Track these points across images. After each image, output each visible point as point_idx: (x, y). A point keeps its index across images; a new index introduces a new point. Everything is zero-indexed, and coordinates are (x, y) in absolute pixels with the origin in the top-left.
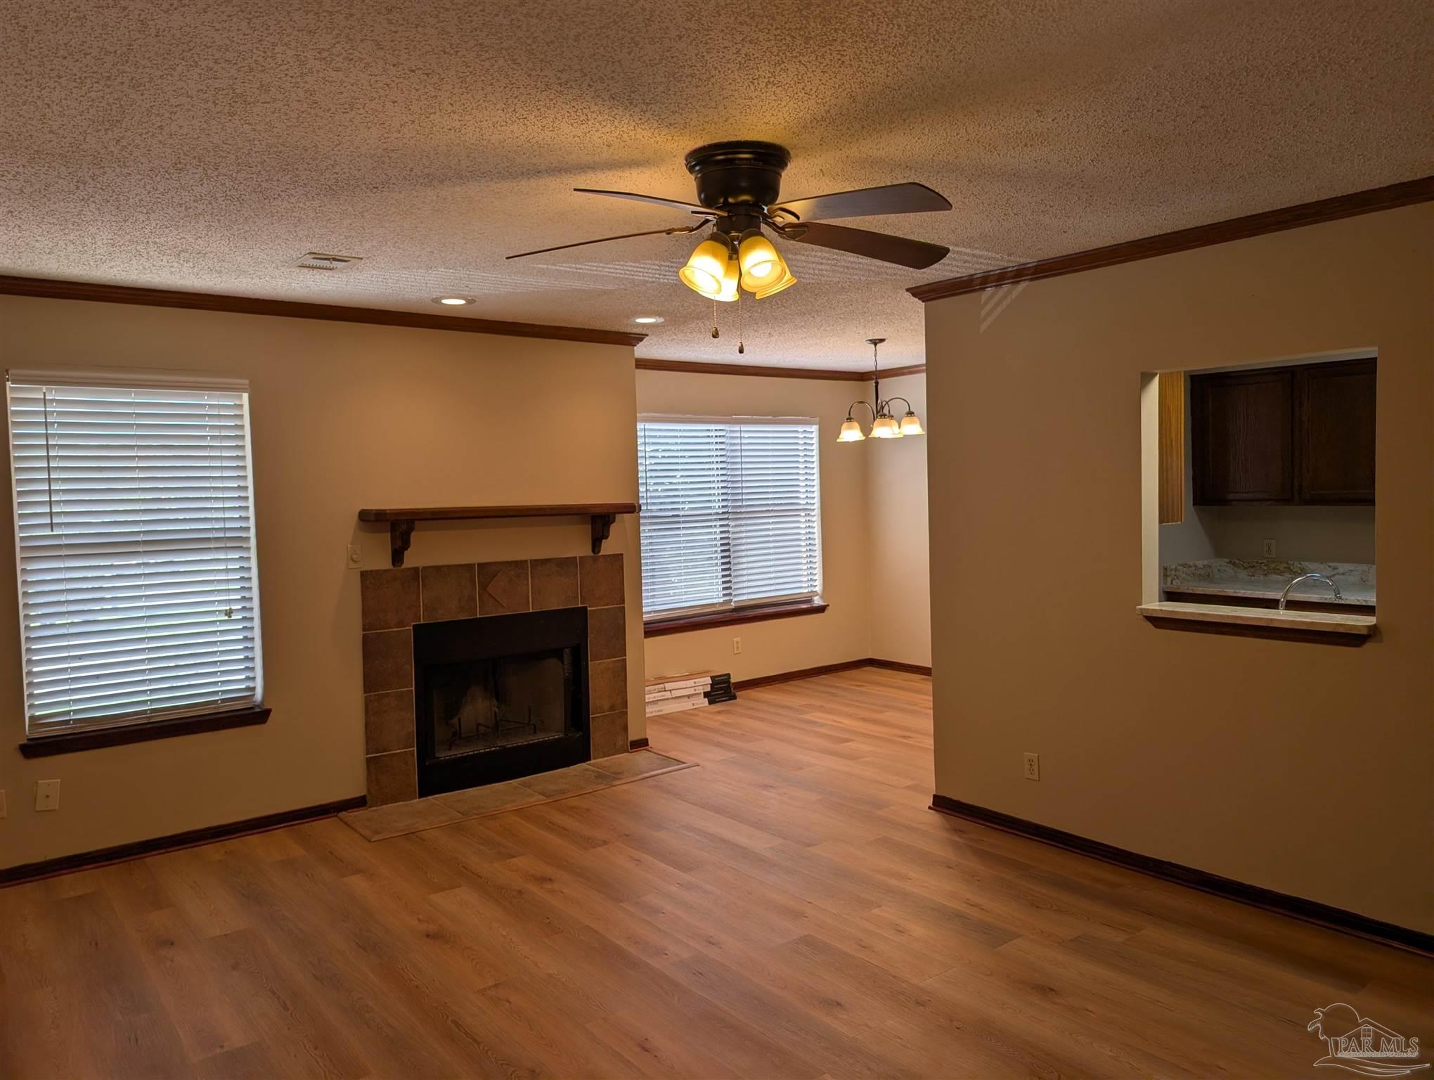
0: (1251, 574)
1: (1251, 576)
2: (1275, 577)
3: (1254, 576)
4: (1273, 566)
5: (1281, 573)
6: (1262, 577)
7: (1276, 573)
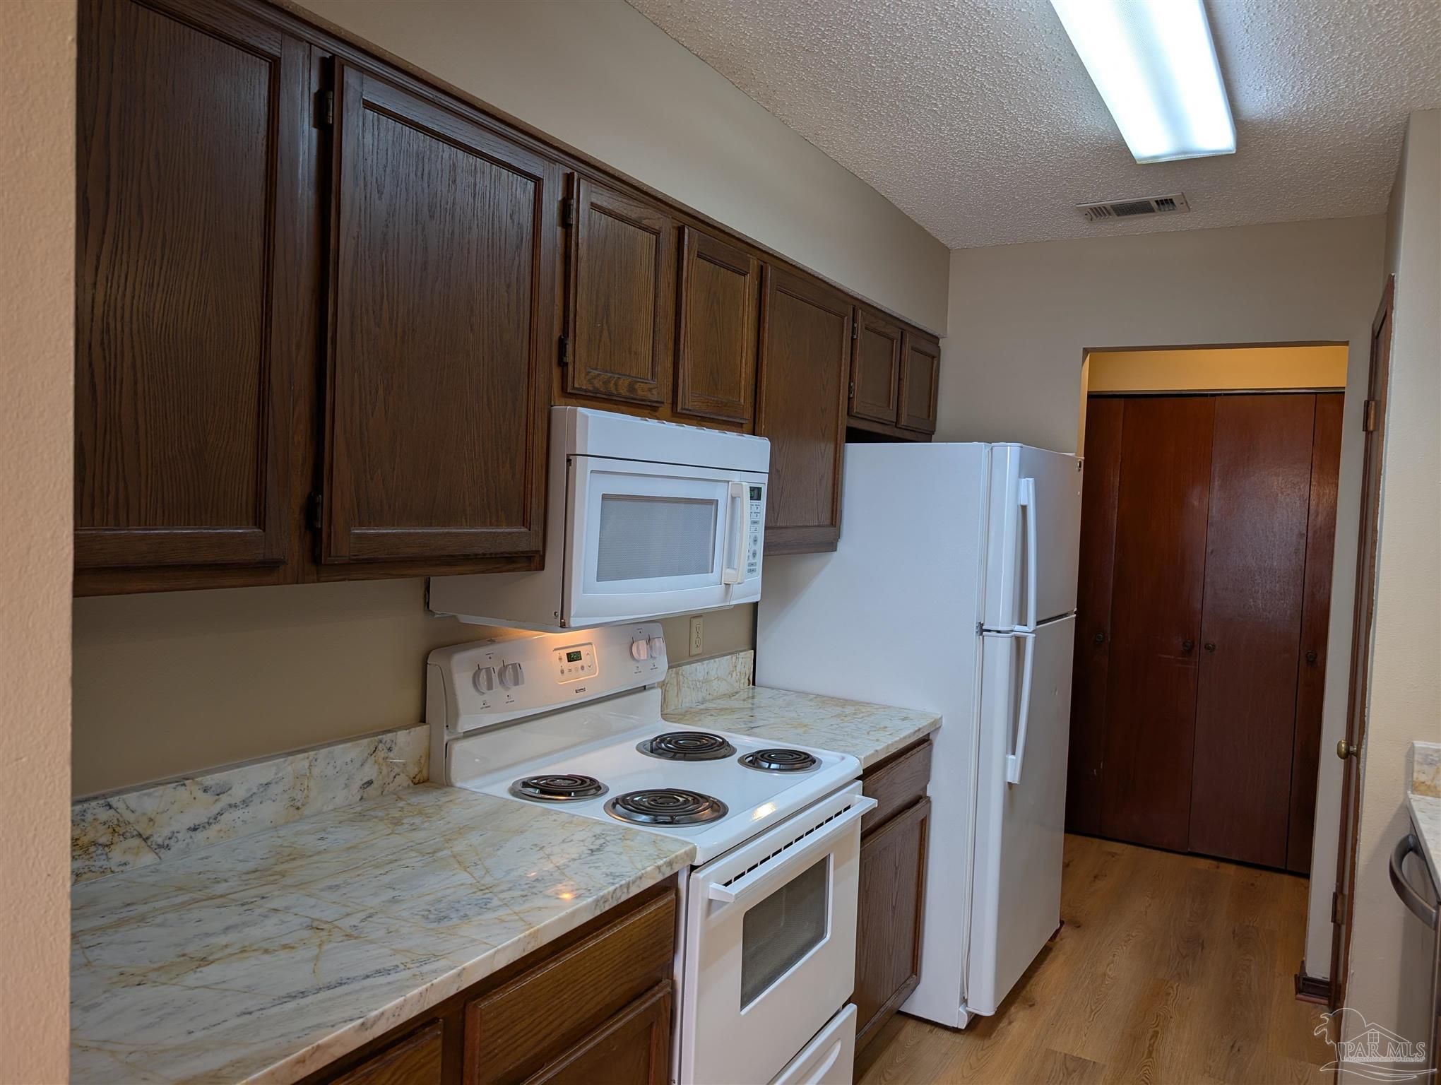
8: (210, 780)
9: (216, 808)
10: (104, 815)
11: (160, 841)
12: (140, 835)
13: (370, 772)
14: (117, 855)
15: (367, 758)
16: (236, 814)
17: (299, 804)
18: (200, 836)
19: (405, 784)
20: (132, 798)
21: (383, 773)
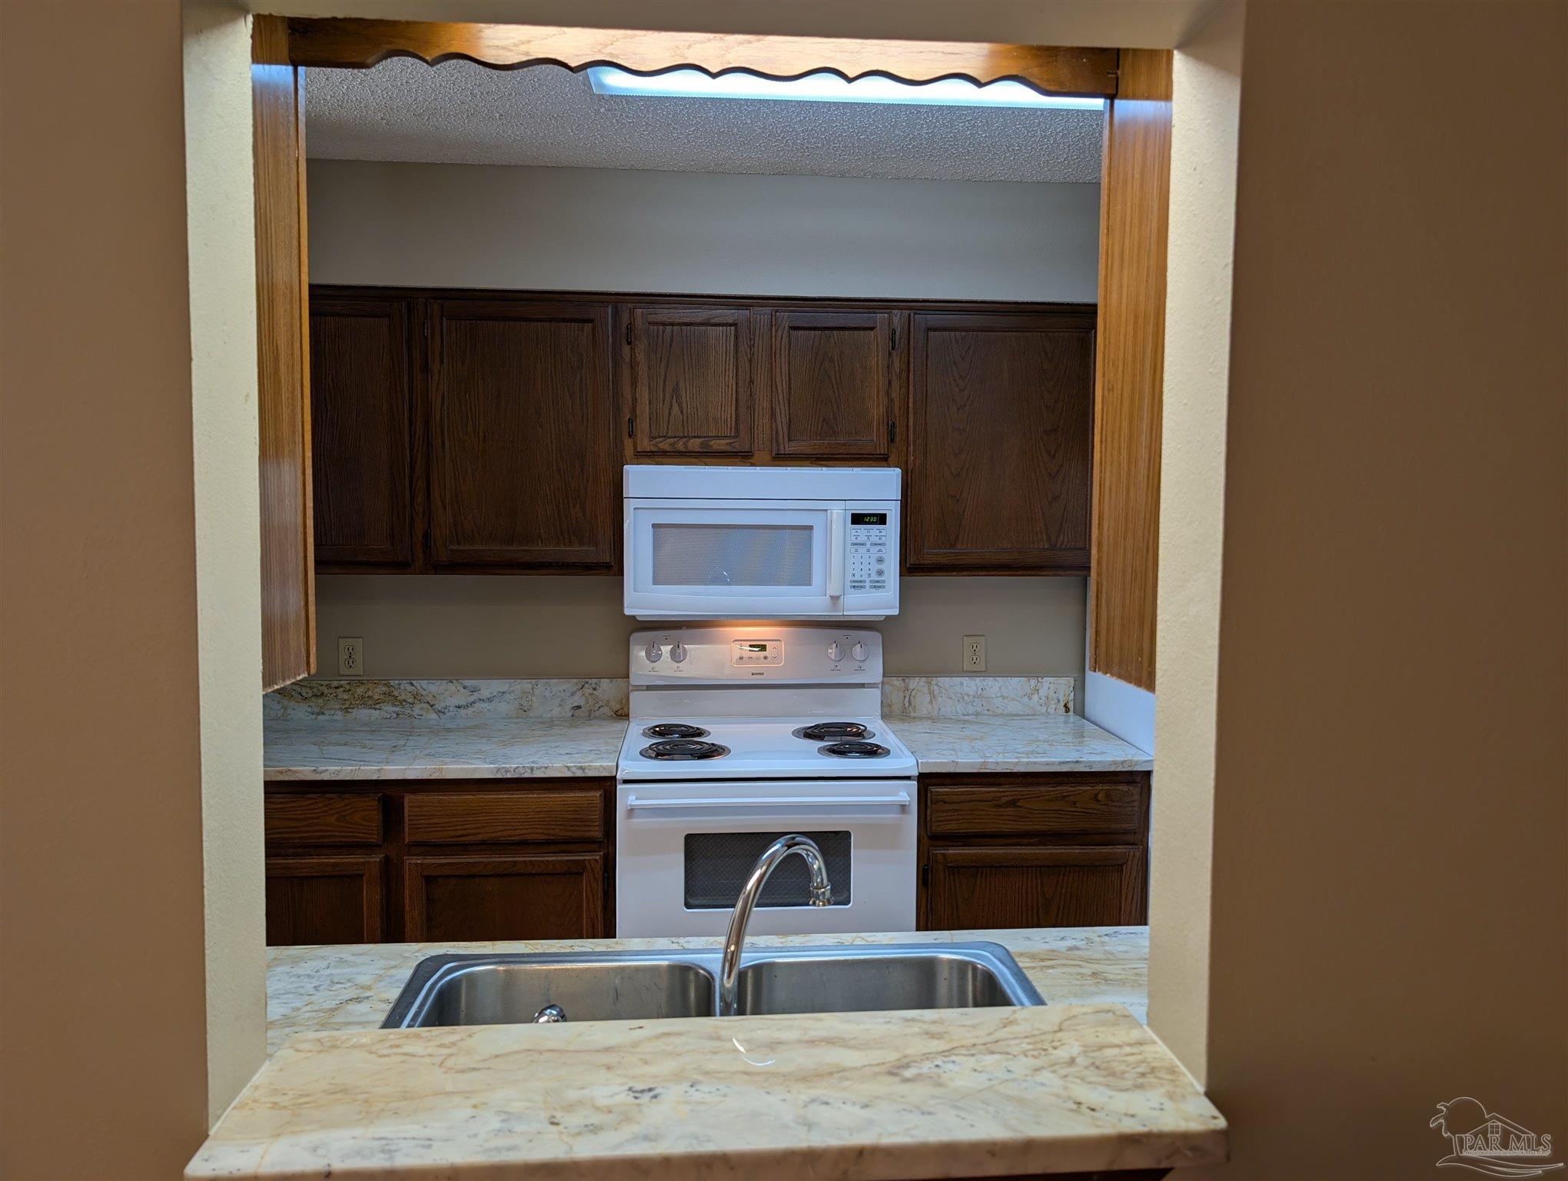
0: (316, 710)
1: (318, 714)
2: (363, 714)
3: (323, 714)
4: (360, 691)
5: (375, 704)
6: (339, 716)
7: (365, 705)
8: (467, 683)
9: (472, 699)
10: (410, 688)
11: (439, 709)
12: (428, 703)
13: (578, 700)
14: (417, 710)
15: (576, 691)
16: (484, 705)
17: (525, 709)
18: (462, 711)
19: (609, 714)
20: (424, 683)
21: (590, 703)
